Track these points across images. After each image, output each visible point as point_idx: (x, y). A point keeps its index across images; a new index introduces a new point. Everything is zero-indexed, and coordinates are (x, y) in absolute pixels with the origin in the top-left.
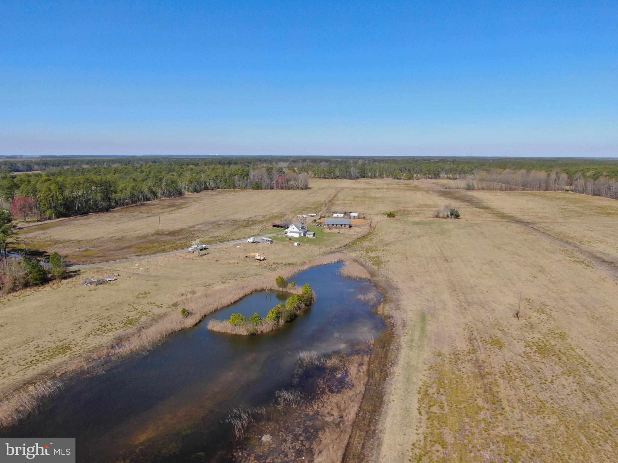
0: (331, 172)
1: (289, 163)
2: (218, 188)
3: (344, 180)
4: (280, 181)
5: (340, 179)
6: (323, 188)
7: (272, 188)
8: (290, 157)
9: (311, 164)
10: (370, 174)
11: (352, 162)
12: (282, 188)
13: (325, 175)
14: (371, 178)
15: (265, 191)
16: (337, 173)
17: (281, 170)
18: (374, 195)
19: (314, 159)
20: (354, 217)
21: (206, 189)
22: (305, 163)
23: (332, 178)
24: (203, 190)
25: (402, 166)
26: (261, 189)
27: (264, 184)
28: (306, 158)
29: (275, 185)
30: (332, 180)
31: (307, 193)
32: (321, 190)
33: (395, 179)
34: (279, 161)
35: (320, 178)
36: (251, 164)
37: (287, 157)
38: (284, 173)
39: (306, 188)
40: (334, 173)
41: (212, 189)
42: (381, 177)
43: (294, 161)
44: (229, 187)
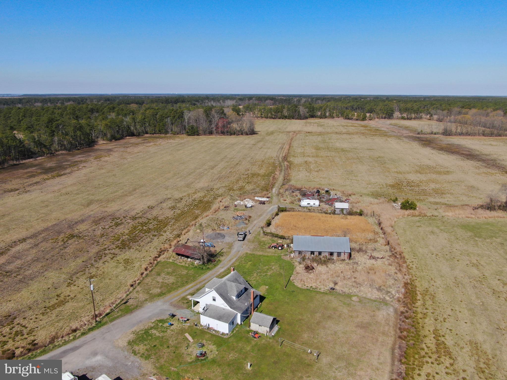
0: (279, 112)
1: (235, 101)
2: (147, 133)
3: (294, 121)
4: (220, 125)
5: (289, 119)
6: (272, 133)
7: (211, 133)
8: (238, 95)
9: (257, 102)
10: (319, 113)
11: (295, 100)
12: (223, 133)
13: (272, 114)
14: (321, 117)
15: (202, 137)
16: (286, 113)
17: (221, 111)
18: (338, 145)
19: (259, 98)
20: (342, 210)
21: (132, 135)
22: (251, 101)
23: (280, 118)
24: (126, 136)
25: (349, 105)
26: (198, 135)
27: (201, 128)
28: (252, 96)
29: (214, 129)
30: (281, 120)
31: (253, 142)
32: (269, 135)
33: (346, 119)
34: (227, 99)
35: (267, 118)
36: (198, 102)
37: (235, 95)
38: (225, 115)
39: (253, 132)
40: (282, 112)
41: (138, 135)
42: (331, 117)
43: (241, 99)
44: (160, 132)
